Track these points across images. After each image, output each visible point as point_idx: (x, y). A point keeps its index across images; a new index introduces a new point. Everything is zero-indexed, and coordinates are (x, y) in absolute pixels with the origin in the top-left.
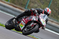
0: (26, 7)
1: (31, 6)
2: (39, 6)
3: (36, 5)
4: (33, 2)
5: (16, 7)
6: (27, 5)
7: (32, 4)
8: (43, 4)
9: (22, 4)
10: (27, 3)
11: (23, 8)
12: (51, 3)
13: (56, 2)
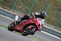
0: (13, 9)
1: (17, 7)
2: (23, 7)
3: (21, 7)
4: (18, 5)
5: (5, 9)
6: (14, 7)
7: (18, 6)
8: (26, 6)
9: (10, 6)
10: (14, 5)
11: (10, 9)
12: (32, 5)
13: (36, 4)
